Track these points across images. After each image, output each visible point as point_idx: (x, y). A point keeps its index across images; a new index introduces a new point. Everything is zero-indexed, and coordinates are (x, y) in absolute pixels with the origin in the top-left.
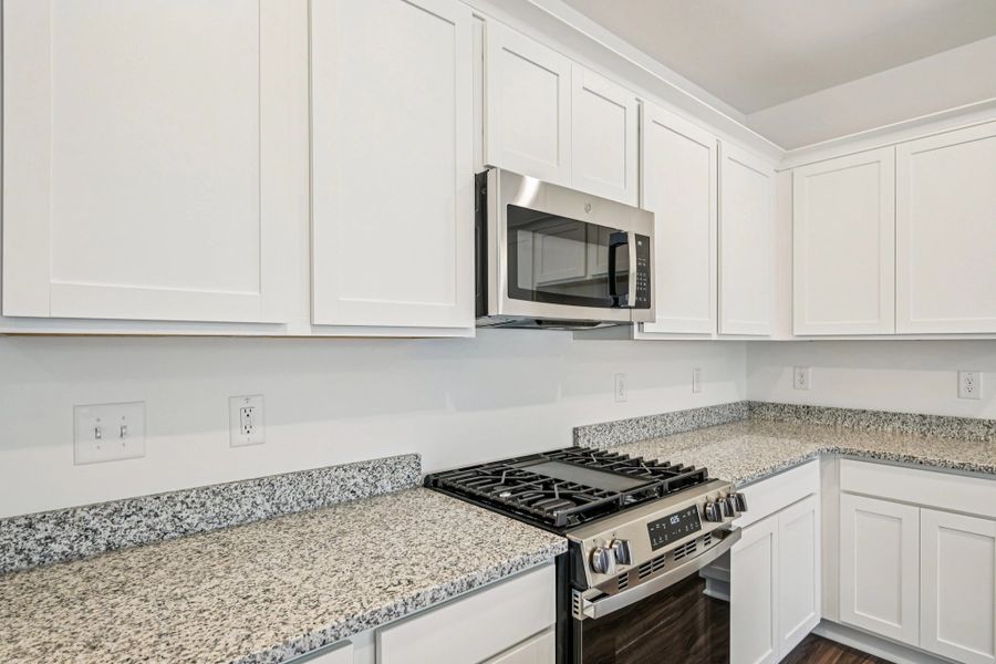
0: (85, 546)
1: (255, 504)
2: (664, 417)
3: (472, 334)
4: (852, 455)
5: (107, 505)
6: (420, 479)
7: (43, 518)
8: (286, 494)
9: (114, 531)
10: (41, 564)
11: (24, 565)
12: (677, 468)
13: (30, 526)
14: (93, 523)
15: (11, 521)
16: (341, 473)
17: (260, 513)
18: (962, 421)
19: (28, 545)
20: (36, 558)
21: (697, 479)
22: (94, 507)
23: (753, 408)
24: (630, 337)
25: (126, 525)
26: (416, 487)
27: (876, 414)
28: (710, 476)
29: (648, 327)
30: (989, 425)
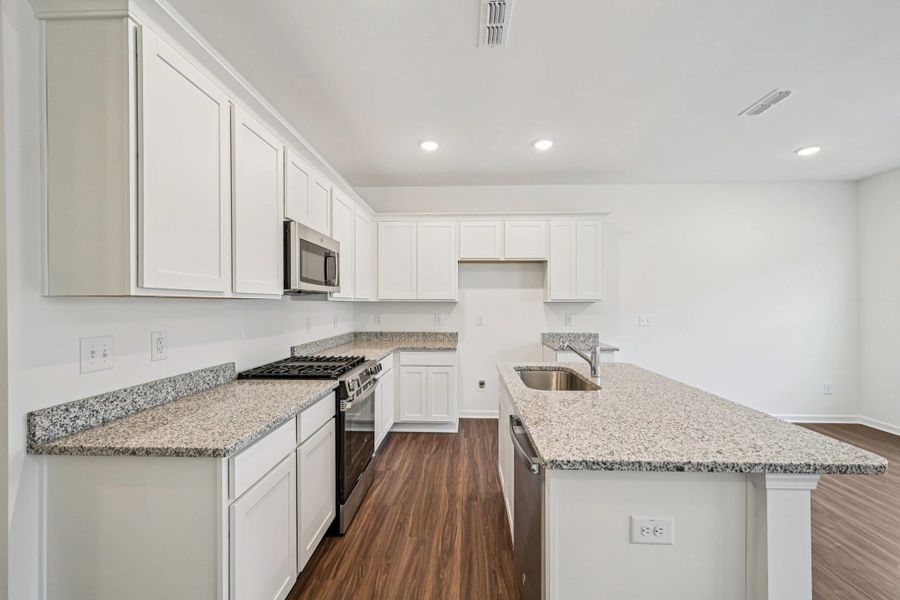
0: (92, 421)
1: (168, 393)
2: (325, 341)
3: (280, 298)
4: (405, 349)
5: (102, 396)
6: (235, 376)
7: (73, 405)
8: (181, 386)
9: (106, 411)
10: (72, 434)
11: (64, 434)
12: (352, 358)
13: (67, 410)
14: (97, 407)
15: (58, 407)
16: (204, 374)
17: (170, 398)
18: (436, 334)
19: (66, 421)
20: (70, 429)
21: (362, 360)
22: (96, 398)
23: (356, 335)
24: (326, 299)
25: (111, 407)
26: (234, 380)
27: (408, 333)
28: (366, 359)
29: (335, 295)
30: (444, 334)
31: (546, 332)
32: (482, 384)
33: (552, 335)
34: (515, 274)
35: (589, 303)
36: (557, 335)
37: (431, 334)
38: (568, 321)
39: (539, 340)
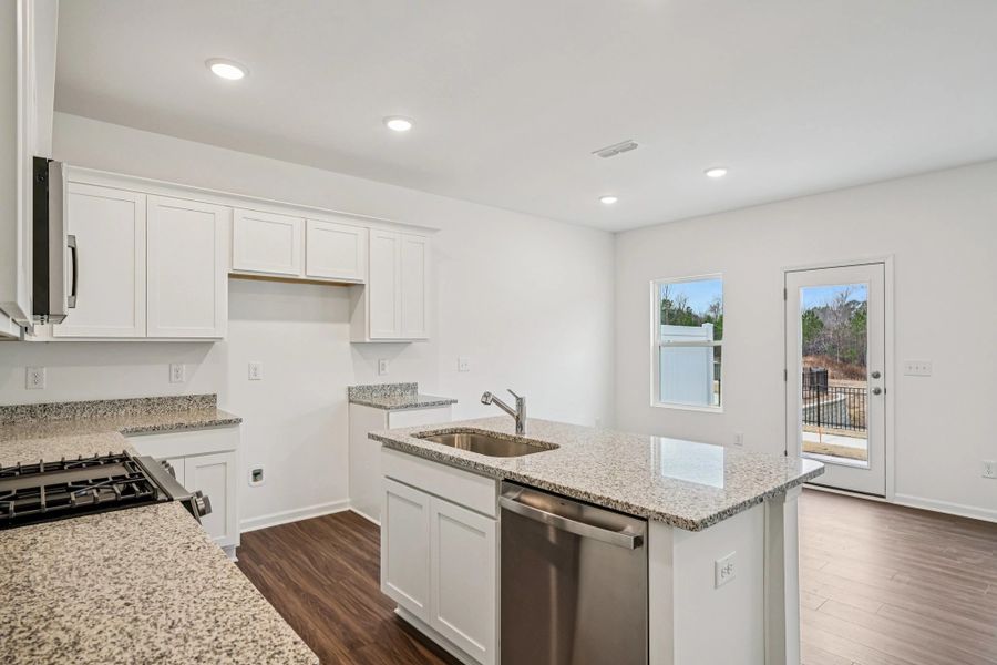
18: (174, 399)
30: (190, 399)
31: (354, 384)
32: (257, 475)
33: (362, 389)
34: (311, 299)
35: (407, 343)
36: (369, 388)
37: (162, 401)
38: (380, 368)
39: (344, 396)
